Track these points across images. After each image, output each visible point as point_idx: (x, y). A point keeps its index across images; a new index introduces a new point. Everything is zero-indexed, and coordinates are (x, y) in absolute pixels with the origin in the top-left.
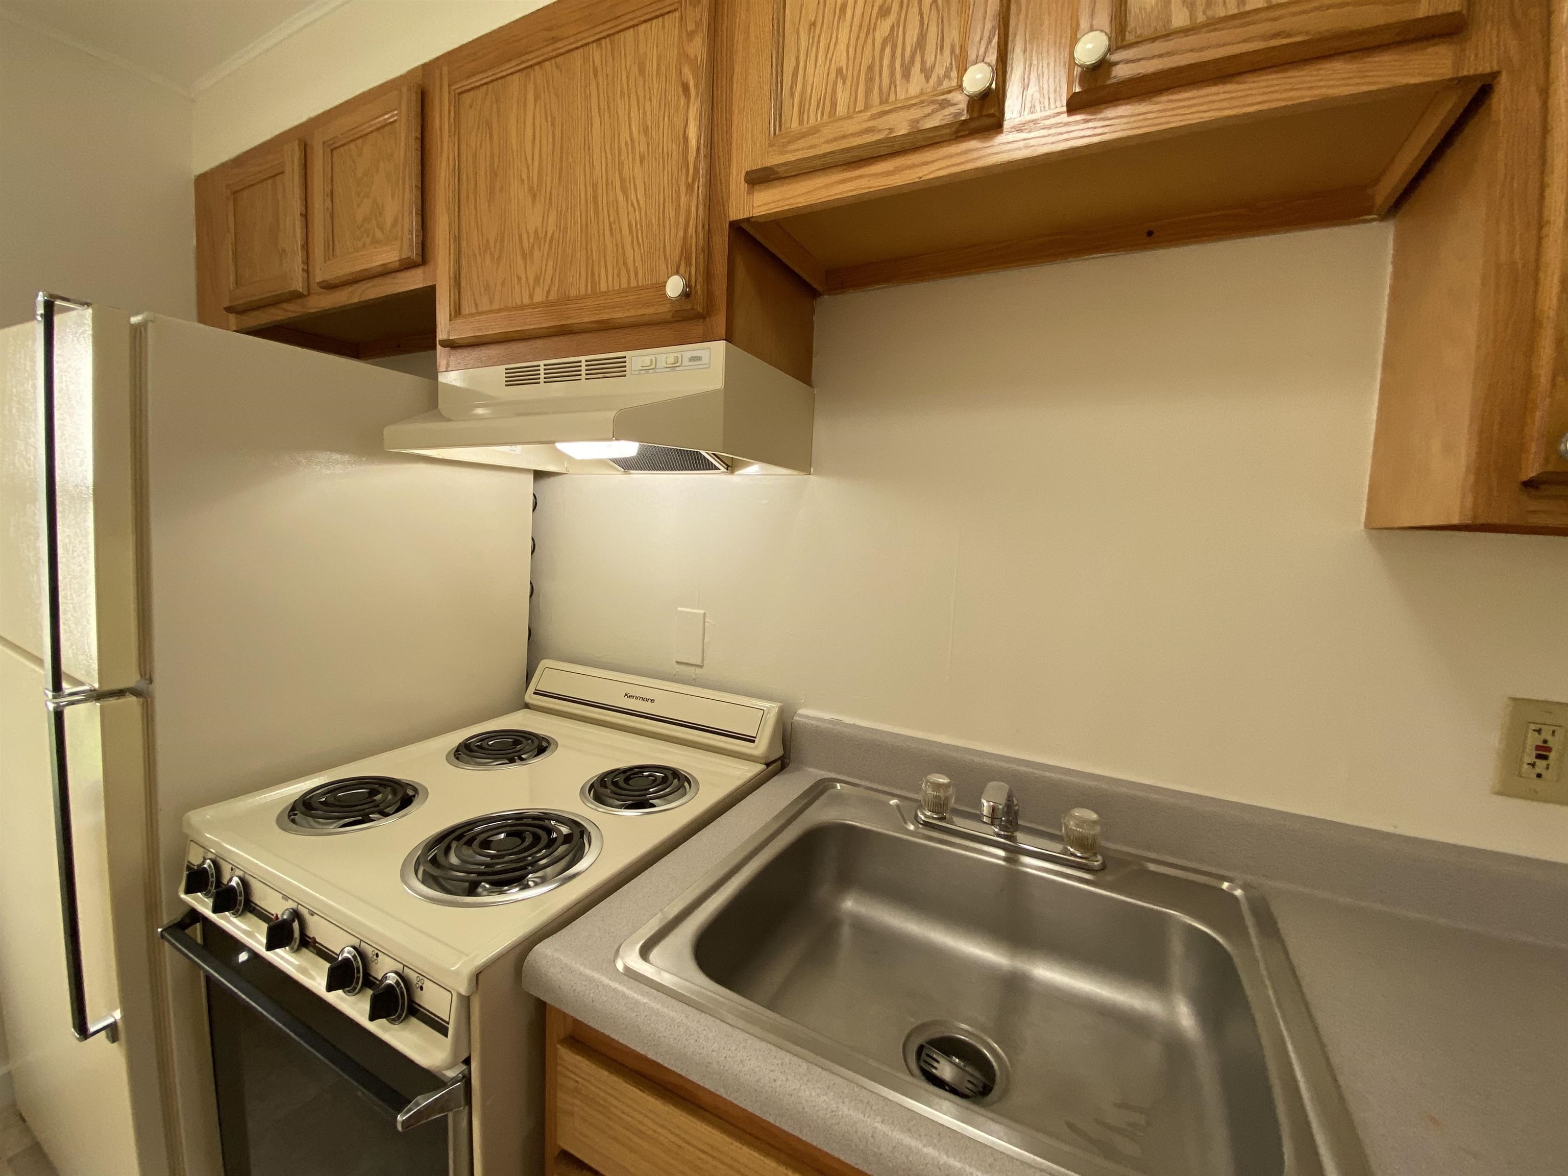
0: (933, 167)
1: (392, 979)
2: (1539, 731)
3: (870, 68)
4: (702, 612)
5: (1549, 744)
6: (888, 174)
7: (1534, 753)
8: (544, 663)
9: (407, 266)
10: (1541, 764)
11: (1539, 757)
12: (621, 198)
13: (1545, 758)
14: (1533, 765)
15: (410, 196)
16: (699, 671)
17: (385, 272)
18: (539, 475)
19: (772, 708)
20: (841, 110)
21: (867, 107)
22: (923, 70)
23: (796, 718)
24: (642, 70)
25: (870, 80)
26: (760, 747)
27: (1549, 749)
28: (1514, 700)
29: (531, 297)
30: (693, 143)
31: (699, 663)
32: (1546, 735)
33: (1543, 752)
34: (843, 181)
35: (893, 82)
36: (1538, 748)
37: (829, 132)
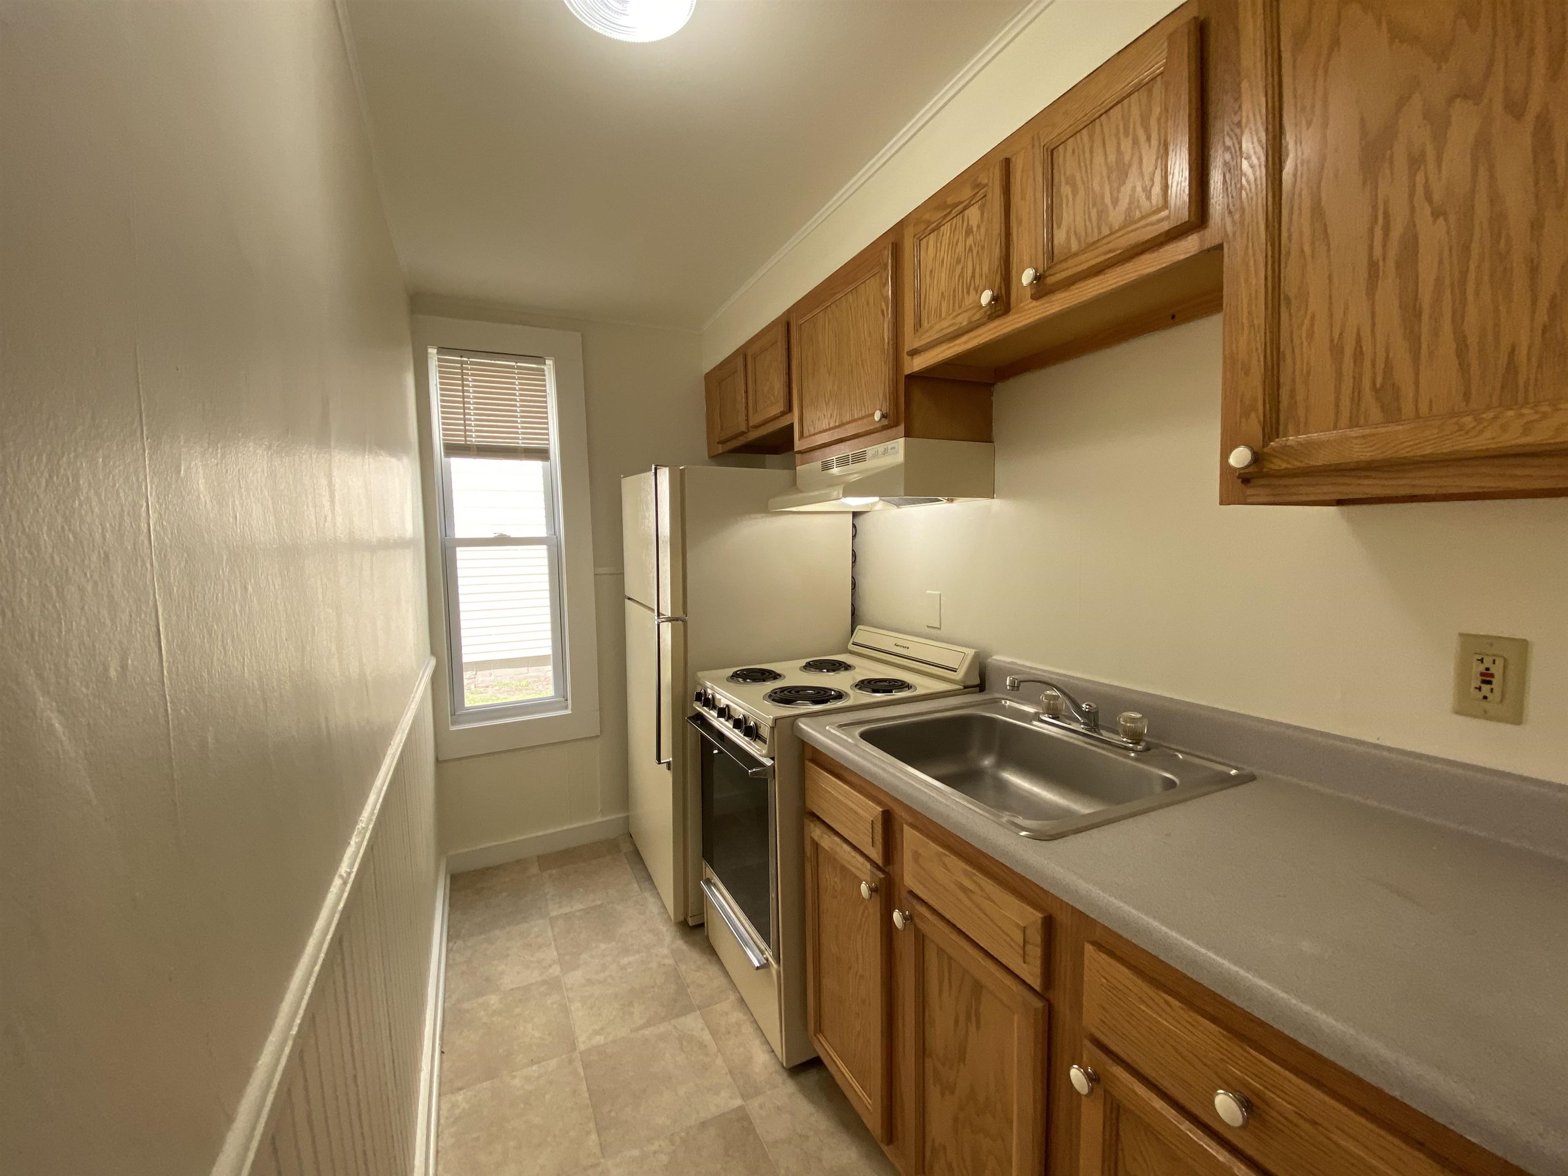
0: (984, 336)
1: (752, 724)
2: (1482, 660)
3: (954, 291)
4: (938, 593)
5: (1492, 671)
6: (965, 342)
7: (1480, 678)
8: (859, 627)
9: (783, 414)
10: (1486, 688)
11: (1484, 682)
12: (862, 371)
13: (1490, 683)
14: (1480, 689)
15: (783, 378)
16: (938, 631)
17: (776, 418)
18: (855, 514)
19: (971, 652)
20: (943, 315)
21: (954, 311)
22: (975, 288)
23: (989, 660)
24: (868, 304)
25: (954, 296)
26: (959, 676)
27: (1492, 676)
28: (1461, 635)
29: (829, 424)
30: (886, 340)
31: (938, 626)
32: (1488, 663)
33: (1487, 678)
34: (948, 349)
35: (963, 297)
36: (1482, 674)
37: (937, 327)
